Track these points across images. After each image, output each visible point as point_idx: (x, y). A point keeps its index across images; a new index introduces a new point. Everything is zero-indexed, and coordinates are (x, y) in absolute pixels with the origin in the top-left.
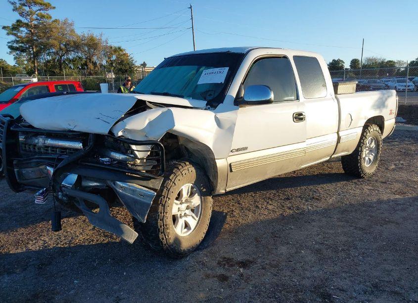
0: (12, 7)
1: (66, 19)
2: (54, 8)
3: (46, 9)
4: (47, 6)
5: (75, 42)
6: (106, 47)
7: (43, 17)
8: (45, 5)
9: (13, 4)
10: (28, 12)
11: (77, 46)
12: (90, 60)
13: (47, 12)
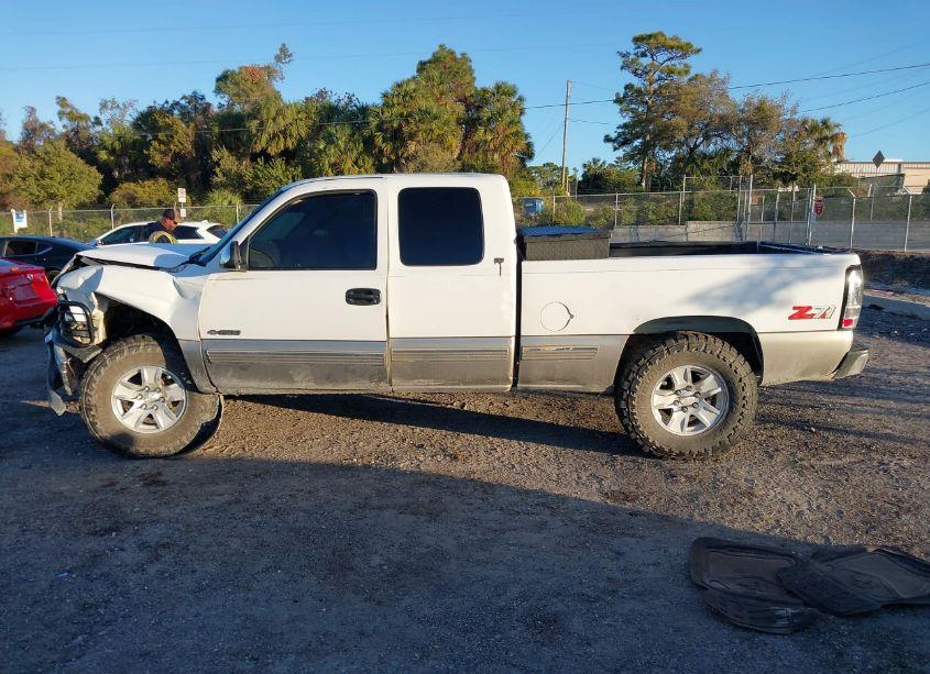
0: (620, 61)
1: (716, 72)
2: (699, 51)
3: (684, 56)
4: (686, 50)
5: (722, 118)
6: (791, 122)
7: (671, 72)
8: (680, 47)
9: (624, 56)
10: (645, 68)
11: (725, 126)
12: (748, 152)
13: (685, 61)
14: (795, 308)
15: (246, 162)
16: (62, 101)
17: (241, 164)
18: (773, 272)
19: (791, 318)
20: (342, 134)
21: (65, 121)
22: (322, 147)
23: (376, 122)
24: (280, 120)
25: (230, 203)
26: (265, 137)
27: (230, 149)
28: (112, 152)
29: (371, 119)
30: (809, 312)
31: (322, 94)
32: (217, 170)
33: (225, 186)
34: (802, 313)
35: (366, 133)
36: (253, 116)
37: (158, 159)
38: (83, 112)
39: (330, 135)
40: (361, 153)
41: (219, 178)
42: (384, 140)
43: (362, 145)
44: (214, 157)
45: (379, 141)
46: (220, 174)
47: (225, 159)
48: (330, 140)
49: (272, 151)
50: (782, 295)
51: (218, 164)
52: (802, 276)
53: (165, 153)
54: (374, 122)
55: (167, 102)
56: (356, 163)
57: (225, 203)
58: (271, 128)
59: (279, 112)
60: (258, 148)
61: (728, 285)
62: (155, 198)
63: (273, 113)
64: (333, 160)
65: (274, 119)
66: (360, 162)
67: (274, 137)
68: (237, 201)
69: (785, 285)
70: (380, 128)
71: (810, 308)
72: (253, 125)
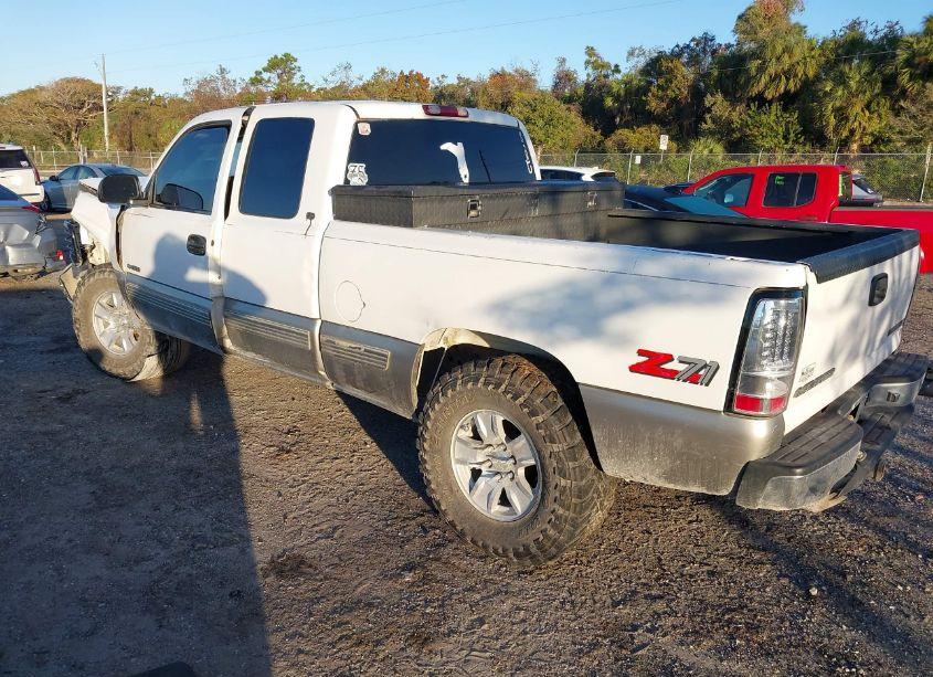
14: (641, 353)
15: (740, 108)
16: (590, 51)
17: (734, 110)
18: (610, 280)
19: (634, 369)
20: (855, 72)
21: (590, 70)
22: (828, 89)
23: (905, 56)
24: (786, 58)
25: (711, 151)
26: (764, 79)
27: (726, 94)
28: (617, 98)
29: (899, 52)
30: (668, 366)
31: (854, 25)
32: (707, 116)
33: (711, 133)
34: (653, 364)
35: (889, 70)
36: (754, 55)
37: (654, 105)
38: (606, 60)
39: (842, 74)
40: (877, 95)
41: (708, 125)
42: (912, 78)
43: (879, 85)
44: (706, 103)
45: (904, 79)
46: (709, 121)
47: (717, 103)
48: (842, 80)
49: (769, 95)
50: (619, 323)
51: (709, 110)
52: (661, 295)
53: (662, 99)
54: (902, 55)
55: (677, 46)
56: (868, 106)
57: (706, 152)
58: (772, 69)
59: (788, 50)
60: (754, 91)
61: (540, 293)
62: (643, 145)
63: (779, 49)
64: (838, 104)
65: (778, 59)
66: (873, 105)
67: (775, 79)
68: (719, 149)
69: (627, 306)
70: (908, 63)
71: (669, 358)
72: (753, 65)
